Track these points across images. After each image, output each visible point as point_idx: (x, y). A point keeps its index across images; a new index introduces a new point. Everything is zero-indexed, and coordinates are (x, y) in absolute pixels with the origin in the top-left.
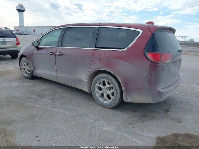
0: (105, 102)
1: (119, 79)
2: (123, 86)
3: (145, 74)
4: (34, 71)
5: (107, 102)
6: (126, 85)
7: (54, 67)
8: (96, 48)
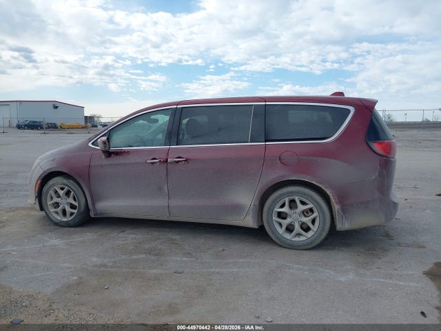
0: (297, 239)
1: (328, 192)
2: (337, 203)
3: (373, 177)
4: (94, 205)
5: (302, 238)
6: (342, 199)
7: (160, 189)
8: (266, 141)
